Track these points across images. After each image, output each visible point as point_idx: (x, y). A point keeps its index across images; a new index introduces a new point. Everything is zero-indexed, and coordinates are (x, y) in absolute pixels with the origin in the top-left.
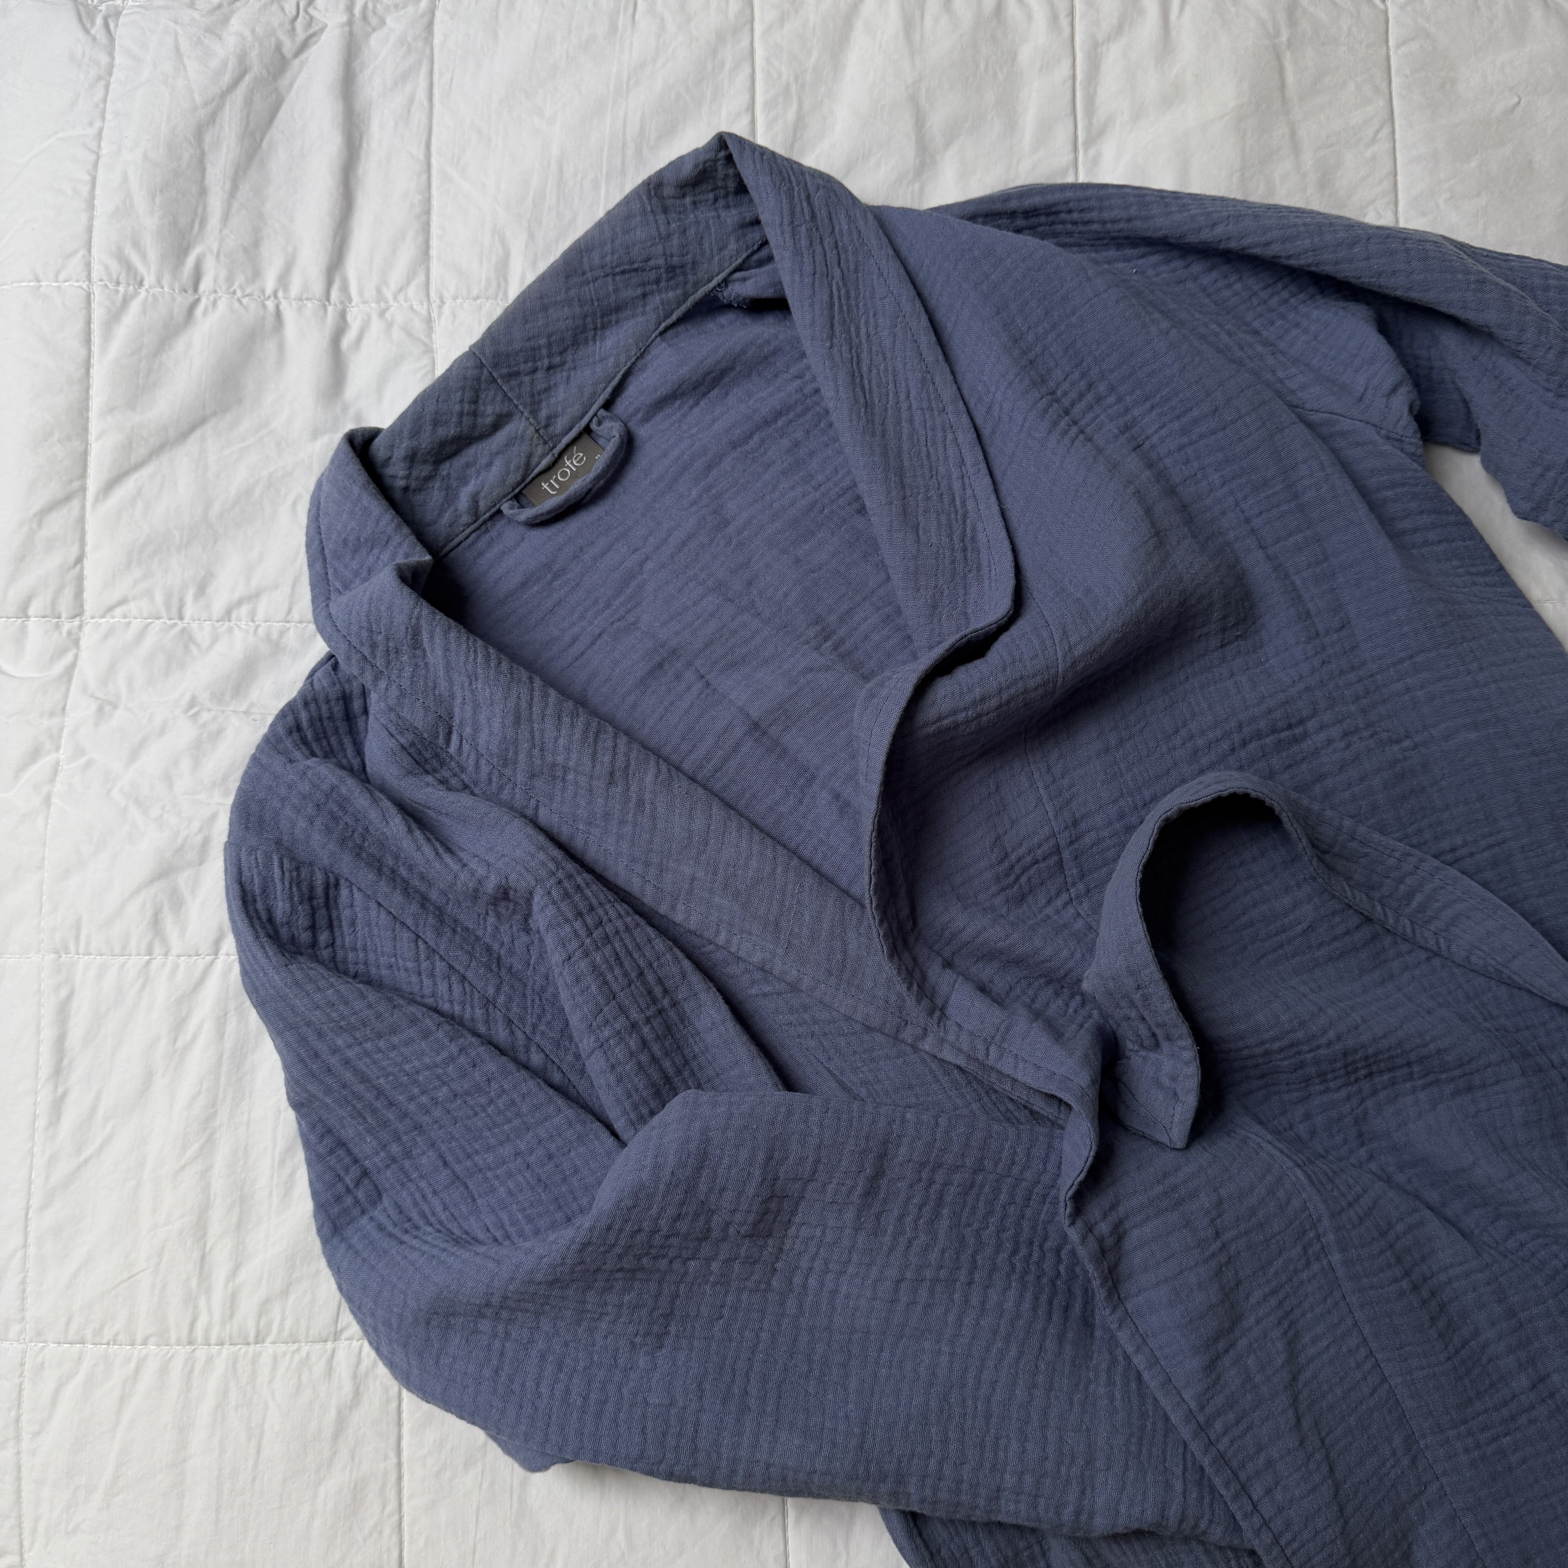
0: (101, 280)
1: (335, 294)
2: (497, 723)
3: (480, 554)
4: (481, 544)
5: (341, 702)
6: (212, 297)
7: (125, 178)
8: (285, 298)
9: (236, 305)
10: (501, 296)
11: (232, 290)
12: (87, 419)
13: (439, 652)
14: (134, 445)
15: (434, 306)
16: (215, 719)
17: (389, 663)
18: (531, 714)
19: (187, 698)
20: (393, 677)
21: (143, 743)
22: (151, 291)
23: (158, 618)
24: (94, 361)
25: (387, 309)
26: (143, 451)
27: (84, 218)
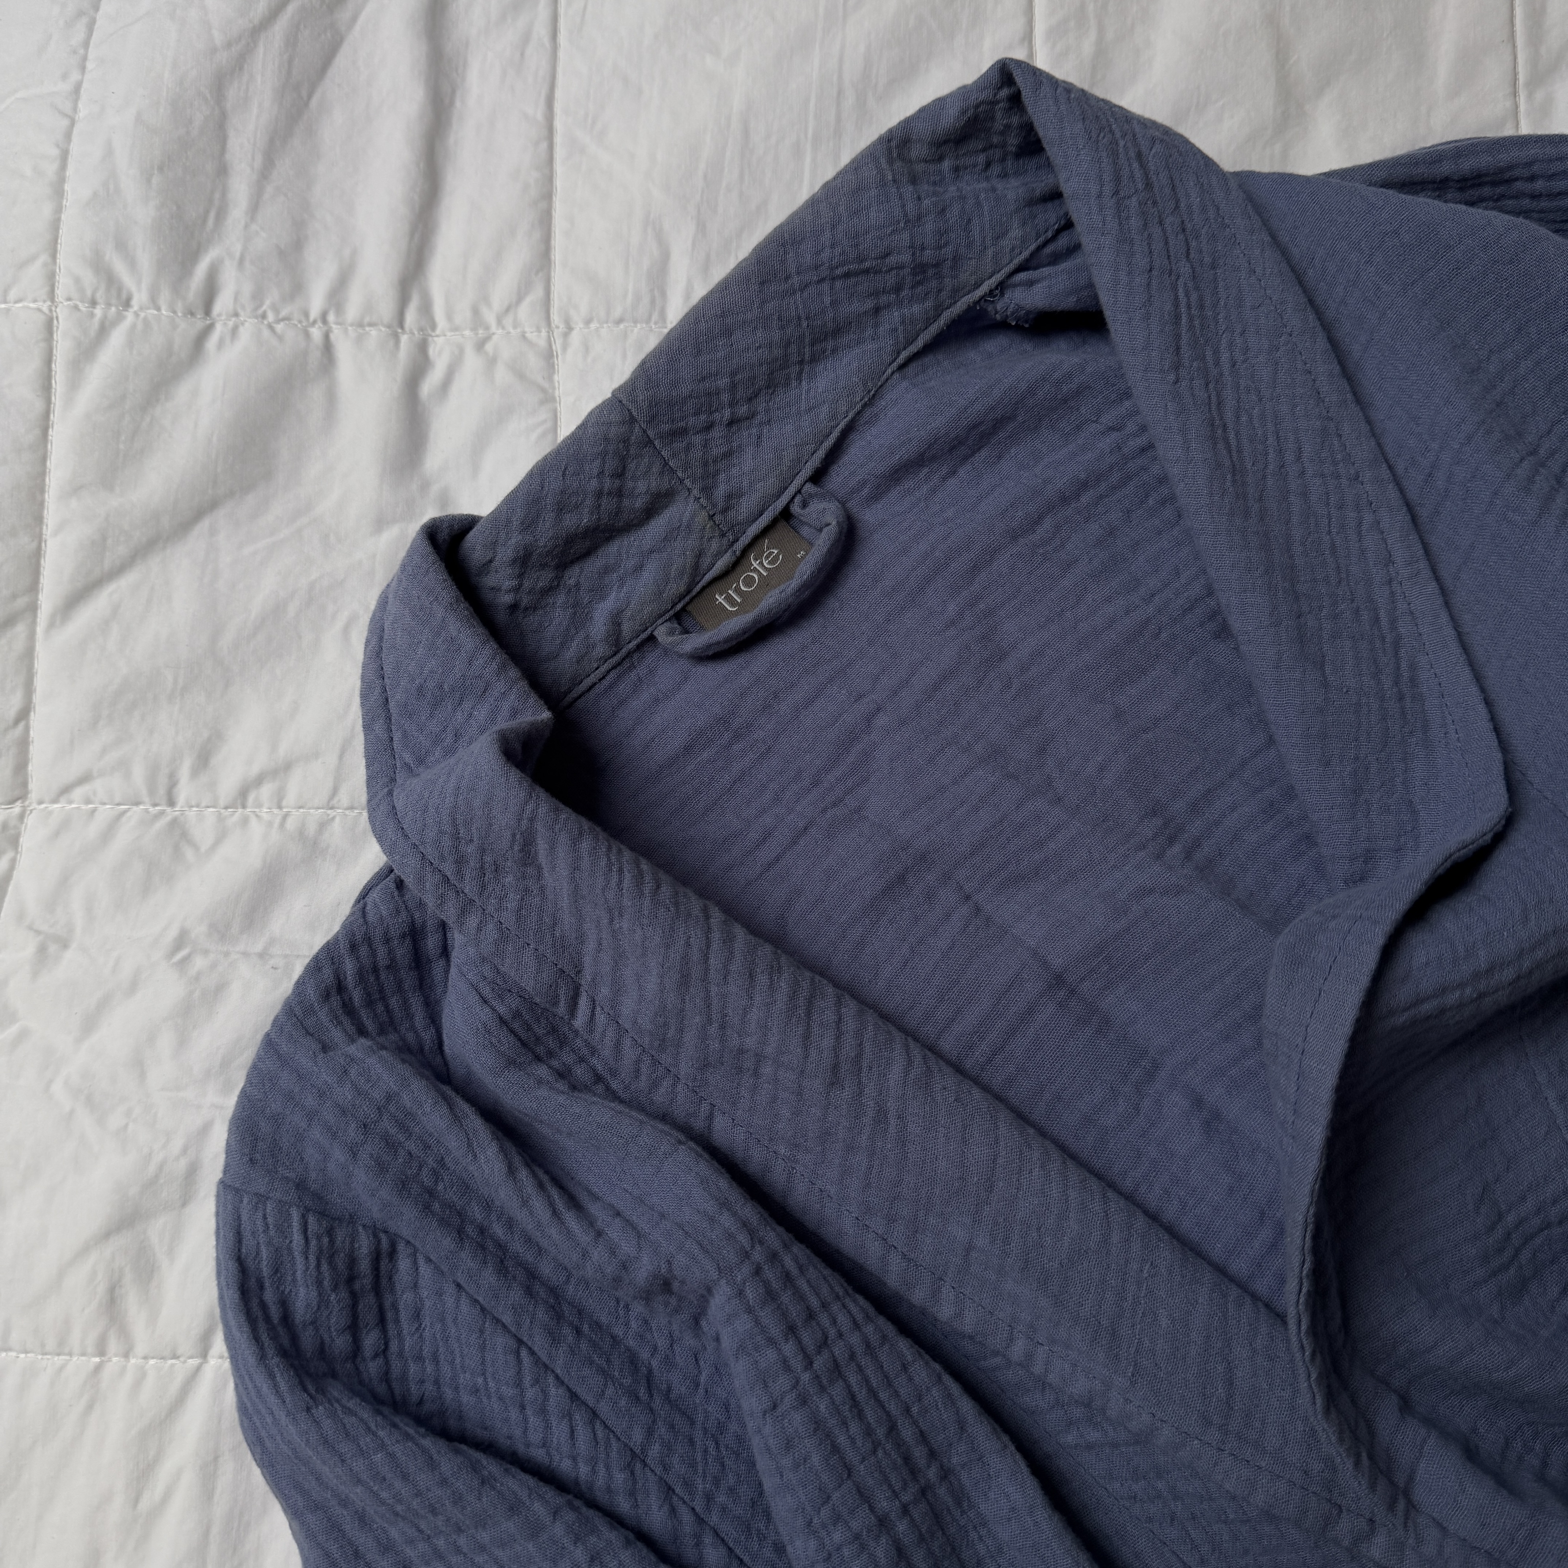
0: (69, 299)
1: (411, 317)
2: (652, 984)
3: (622, 703)
4: (623, 687)
5: (408, 941)
6: (231, 324)
7: (109, 152)
8: (337, 323)
9: (266, 333)
10: (655, 317)
11: (260, 312)
12: (42, 504)
13: (563, 870)
14: (109, 542)
15: (557, 333)
16: (214, 966)
17: (483, 887)
18: (707, 970)
19: (173, 933)
20: (490, 909)
21: (104, 1004)
22: (142, 315)
23: (137, 804)
24: (55, 417)
25: (487, 339)
26: (122, 550)
27: (47, 210)
